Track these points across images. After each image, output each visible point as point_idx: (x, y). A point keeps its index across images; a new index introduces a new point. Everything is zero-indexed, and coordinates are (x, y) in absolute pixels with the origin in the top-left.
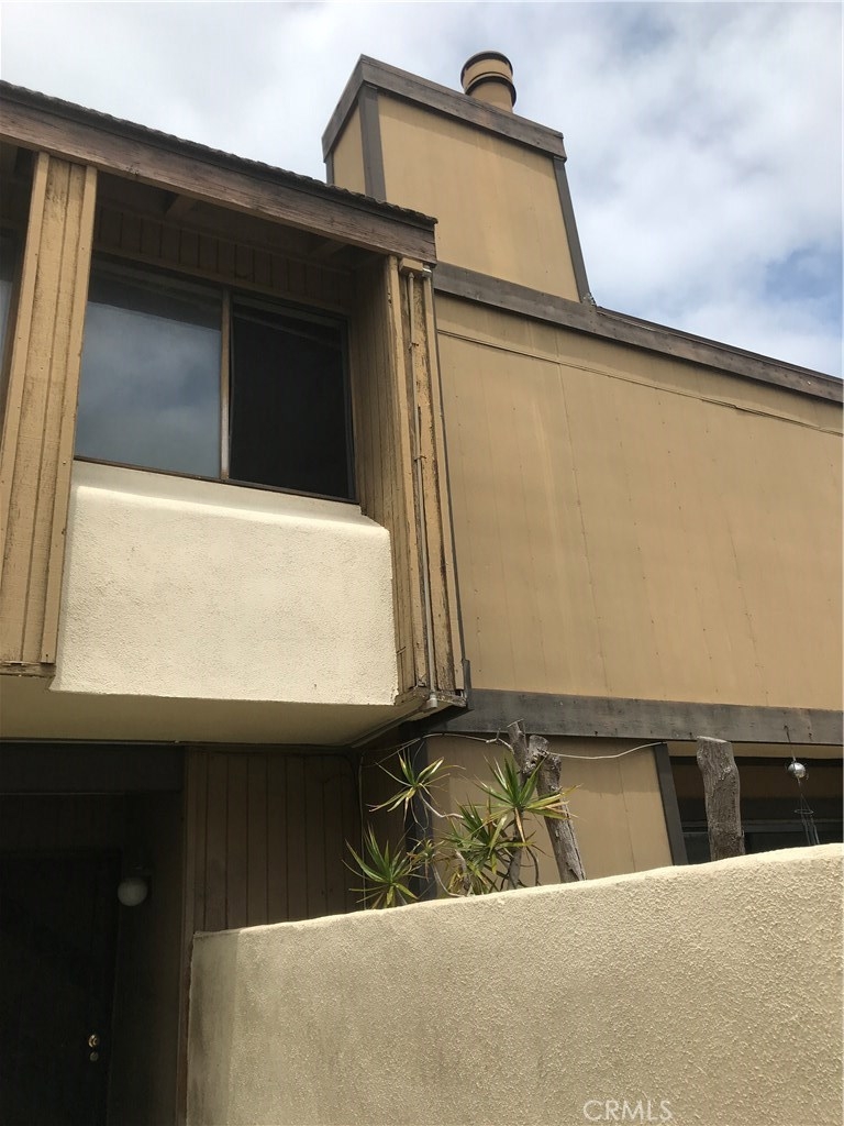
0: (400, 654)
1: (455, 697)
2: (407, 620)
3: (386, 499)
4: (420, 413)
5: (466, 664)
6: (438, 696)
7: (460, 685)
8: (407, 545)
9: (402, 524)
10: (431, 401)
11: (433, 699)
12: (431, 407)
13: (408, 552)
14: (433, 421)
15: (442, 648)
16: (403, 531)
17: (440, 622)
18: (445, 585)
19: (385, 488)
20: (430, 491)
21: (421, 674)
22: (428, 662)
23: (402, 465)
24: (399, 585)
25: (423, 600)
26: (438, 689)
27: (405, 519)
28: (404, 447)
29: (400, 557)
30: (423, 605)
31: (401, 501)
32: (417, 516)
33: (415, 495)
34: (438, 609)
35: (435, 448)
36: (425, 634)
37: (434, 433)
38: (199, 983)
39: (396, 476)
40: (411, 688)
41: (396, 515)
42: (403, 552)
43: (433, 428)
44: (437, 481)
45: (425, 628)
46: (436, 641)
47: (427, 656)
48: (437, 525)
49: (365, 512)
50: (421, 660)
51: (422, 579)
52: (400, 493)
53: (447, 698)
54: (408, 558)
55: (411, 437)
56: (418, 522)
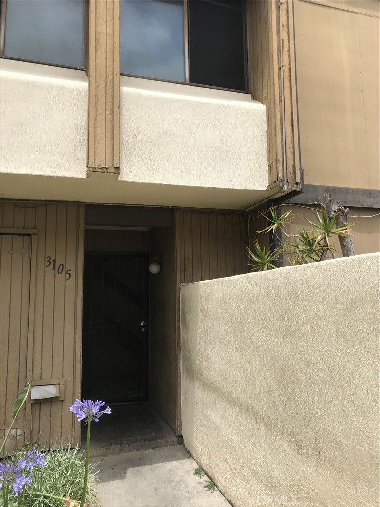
0: (270, 166)
1: (296, 186)
2: (274, 150)
3: (264, 90)
4: (283, 42)
5: (302, 170)
6: (288, 185)
7: (298, 180)
8: (275, 112)
9: (272, 102)
10: (289, 36)
11: (286, 187)
12: (289, 39)
13: (275, 116)
14: (289, 46)
15: (290, 163)
16: (273, 105)
17: (290, 151)
18: (293, 132)
19: (264, 84)
20: (287, 84)
21: (280, 175)
22: (283, 169)
23: (273, 71)
24: (270, 133)
25: (282, 140)
26: (288, 182)
27: (274, 99)
28: (274, 61)
29: (271, 119)
30: (282, 142)
31: (272, 90)
32: (280, 97)
33: (279, 87)
34: (289, 144)
35: (290, 61)
36: (283, 156)
37: (290, 53)
38: (183, 303)
39: (270, 77)
40: (275, 182)
41: (269, 97)
42: (273, 116)
43: (289, 50)
44: (290, 79)
45: (283, 153)
46: (287, 159)
47: (283, 167)
48: (290, 102)
49: (253, 98)
50: (280, 169)
51: (282, 129)
52: (272, 86)
53: (292, 186)
54: (275, 119)
55: (278, 56)
56: (280, 100)
